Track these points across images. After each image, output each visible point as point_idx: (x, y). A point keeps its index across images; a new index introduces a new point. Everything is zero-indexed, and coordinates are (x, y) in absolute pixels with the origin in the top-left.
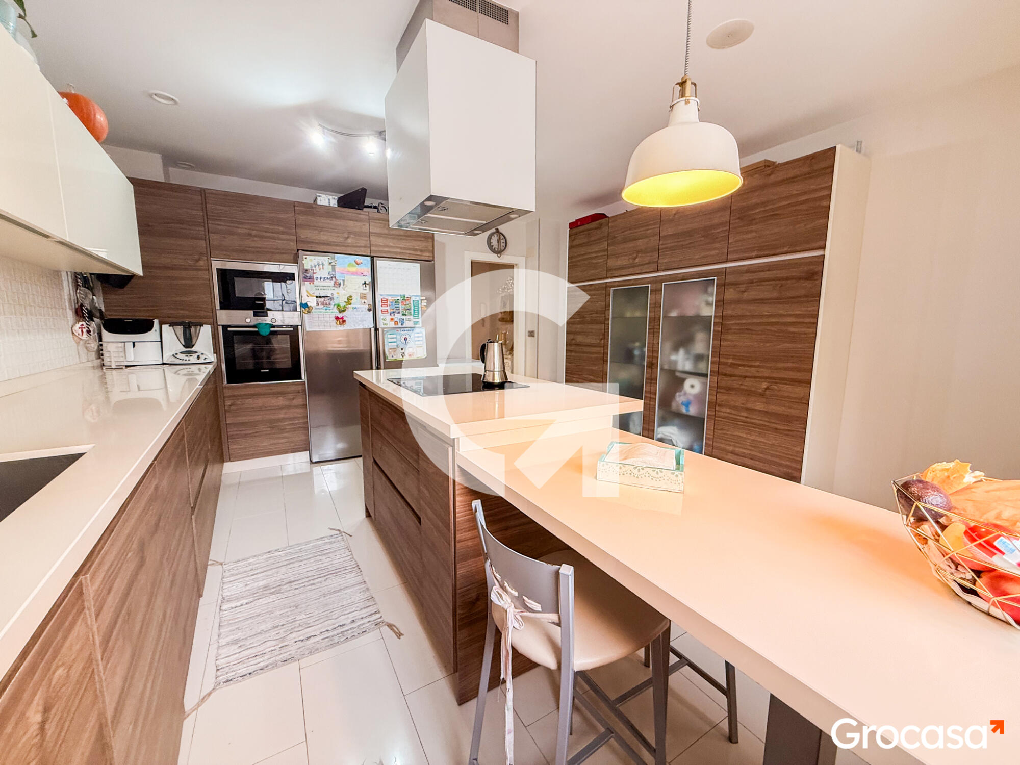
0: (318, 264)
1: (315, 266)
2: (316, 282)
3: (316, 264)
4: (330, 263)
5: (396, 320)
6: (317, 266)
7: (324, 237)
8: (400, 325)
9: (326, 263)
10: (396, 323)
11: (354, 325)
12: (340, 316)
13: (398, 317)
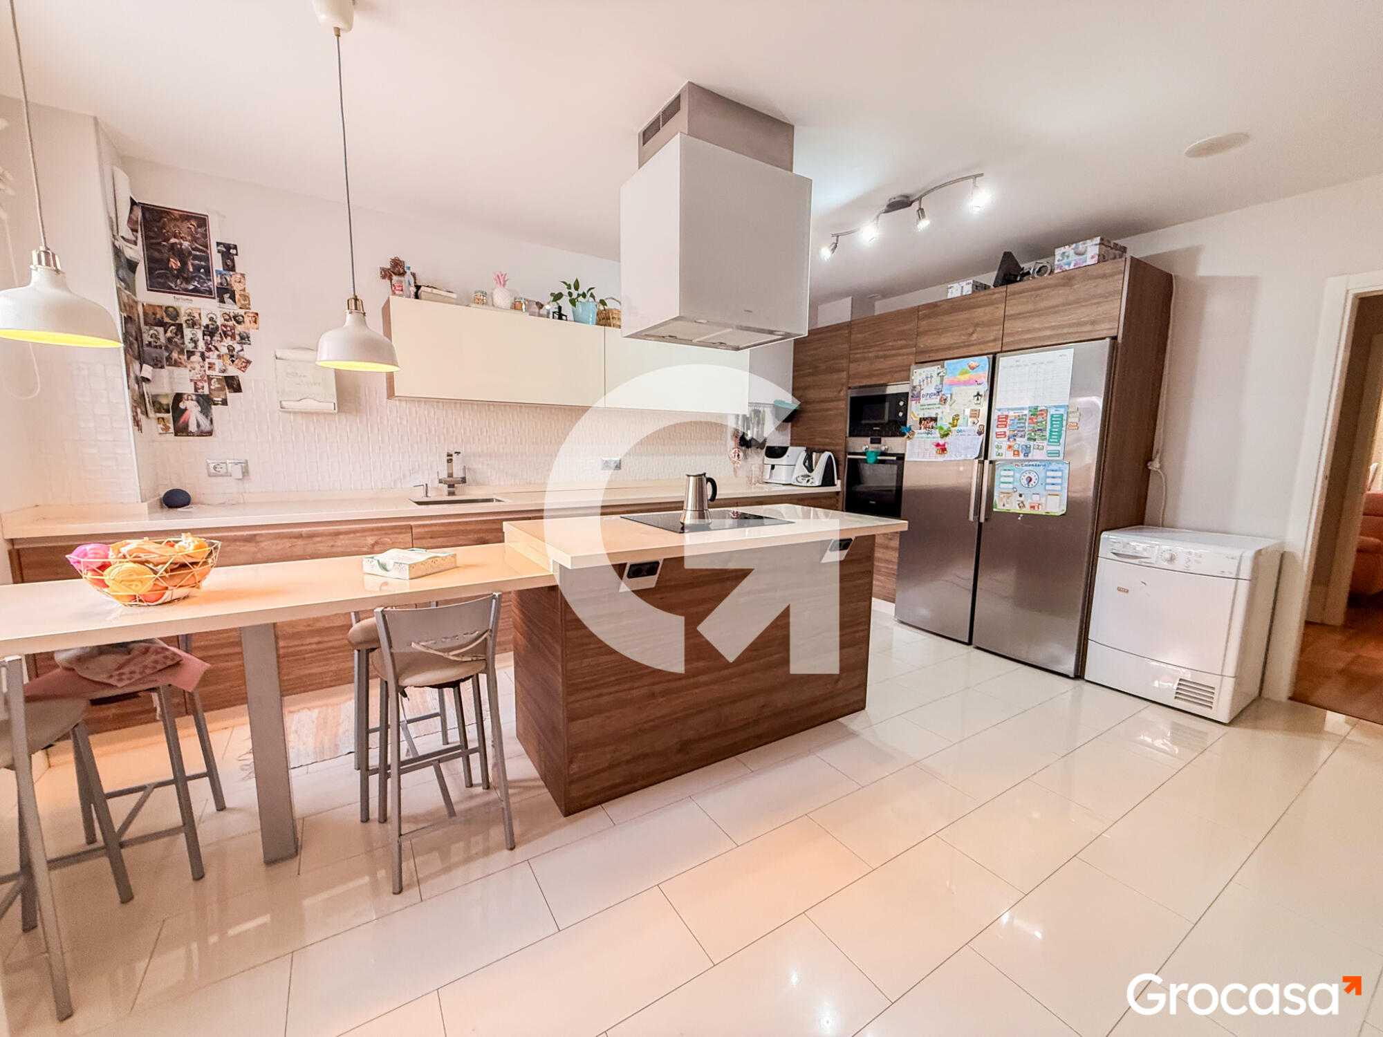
0: (927, 378)
1: (923, 380)
2: (923, 401)
3: (925, 377)
4: (938, 374)
5: (1016, 447)
6: (925, 381)
7: (945, 340)
8: (1022, 457)
9: (935, 375)
10: (1016, 453)
11: (956, 455)
12: (941, 442)
13: (1021, 441)
